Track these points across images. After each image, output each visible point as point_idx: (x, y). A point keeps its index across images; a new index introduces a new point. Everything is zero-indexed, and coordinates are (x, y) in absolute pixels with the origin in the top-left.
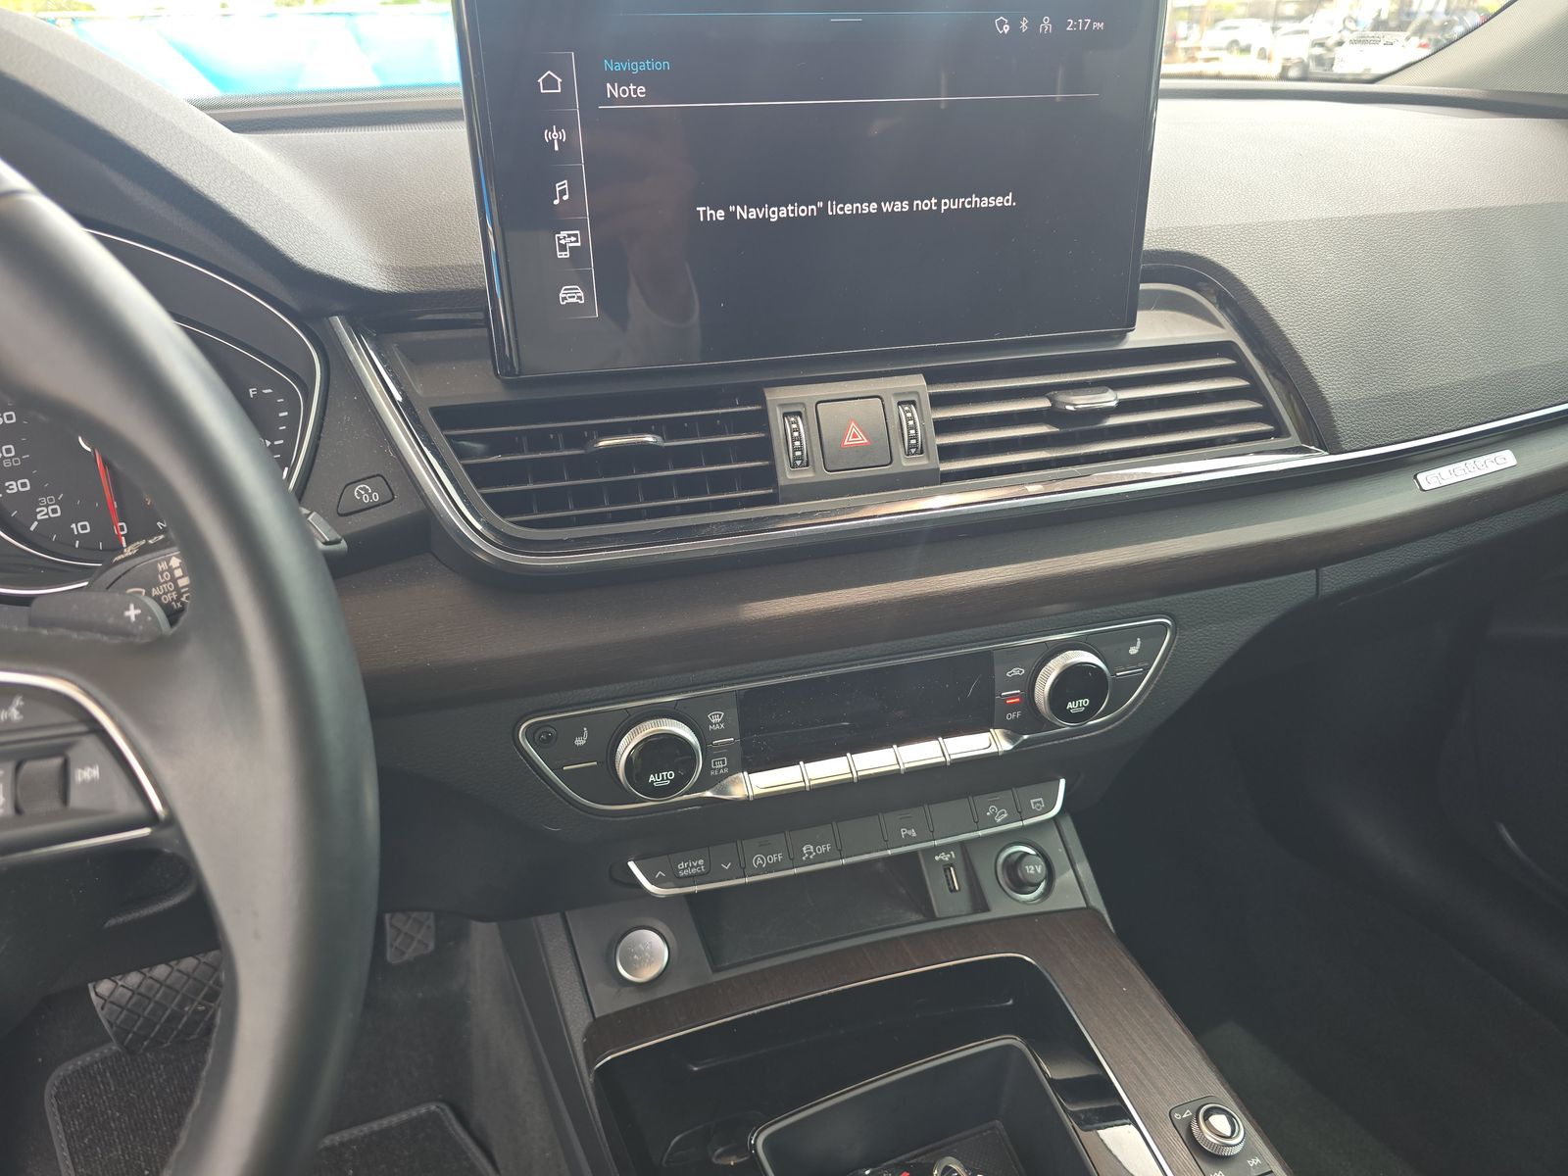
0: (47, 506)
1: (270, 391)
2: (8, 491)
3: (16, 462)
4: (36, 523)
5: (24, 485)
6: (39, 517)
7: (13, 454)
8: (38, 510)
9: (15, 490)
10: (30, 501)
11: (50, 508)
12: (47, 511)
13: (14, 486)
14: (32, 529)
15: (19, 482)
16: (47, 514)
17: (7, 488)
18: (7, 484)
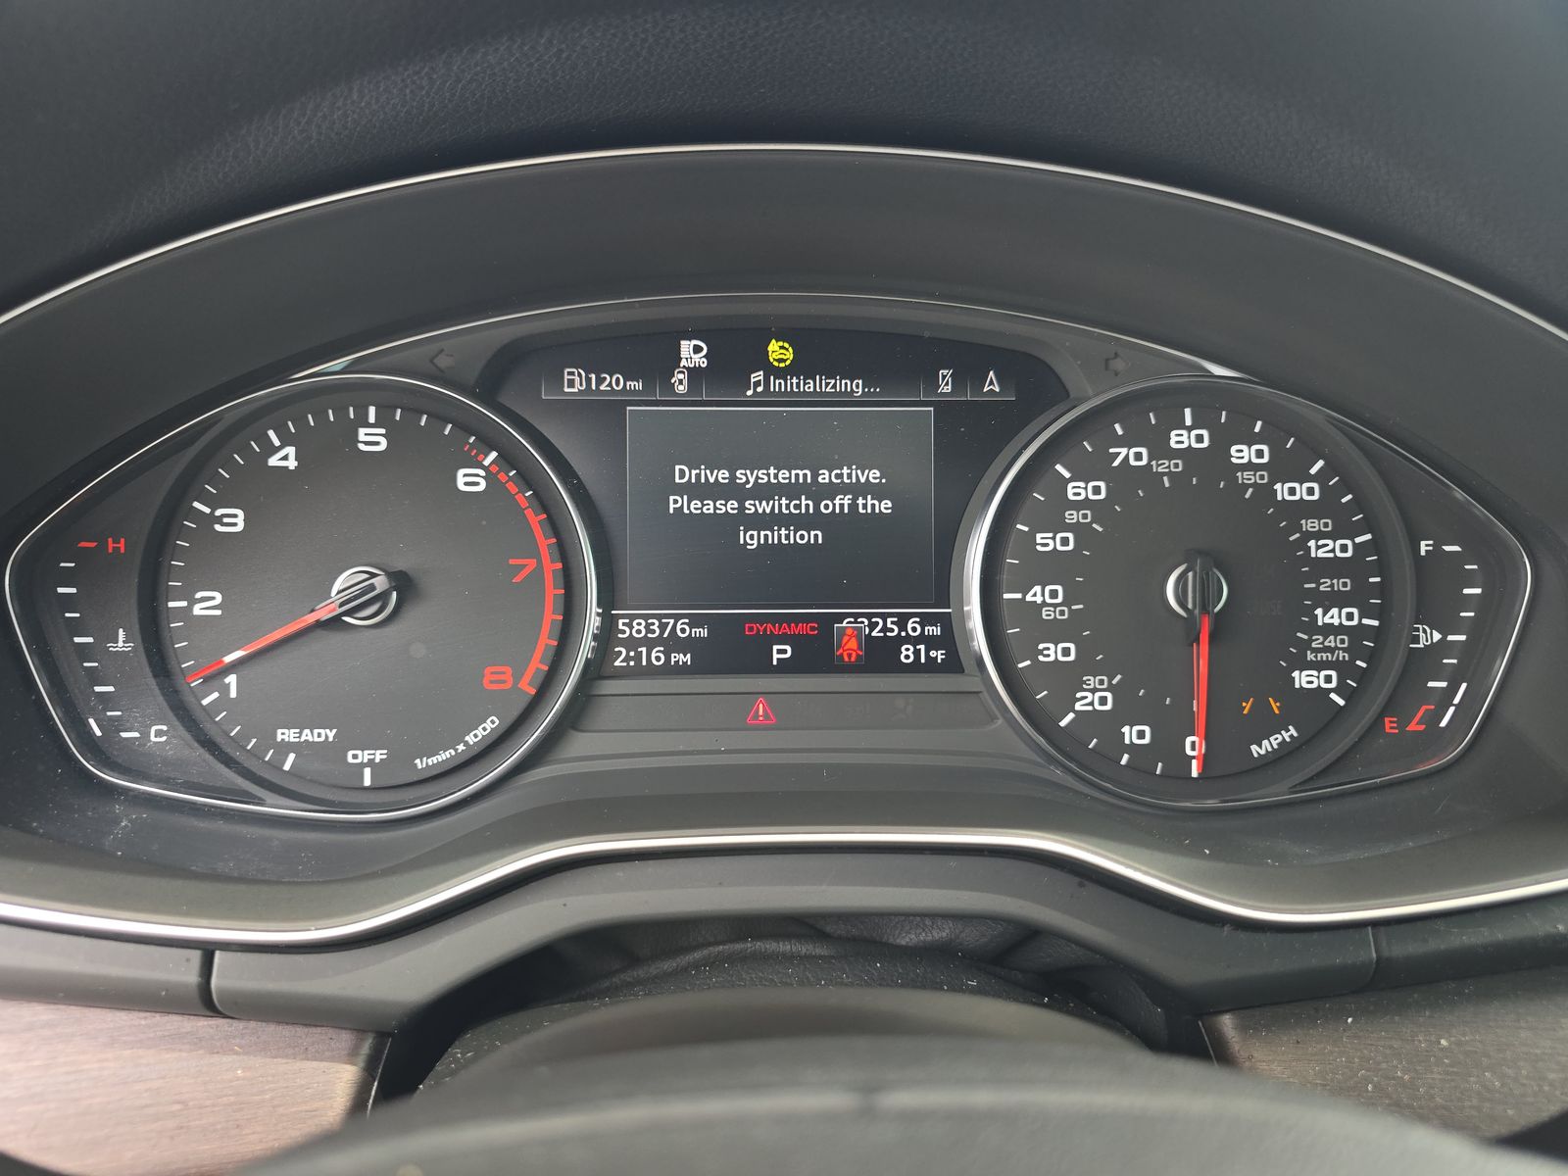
0: (1094, 691)
1: (1456, 548)
2: (1041, 658)
3: (1062, 613)
4: (1071, 716)
5: (1066, 652)
6: (1078, 706)
7: (1060, 600)
8: (1079, 695)
9: (1052, 658)
10: (1068, 679)
11: (1098, 694)
12: (1094, 698)
13: (1051, 652)
14: (1063, 723)
15: (1061, 646)
16: (1092, 704)
17: (1041, 652)
18: (1041, 646)
